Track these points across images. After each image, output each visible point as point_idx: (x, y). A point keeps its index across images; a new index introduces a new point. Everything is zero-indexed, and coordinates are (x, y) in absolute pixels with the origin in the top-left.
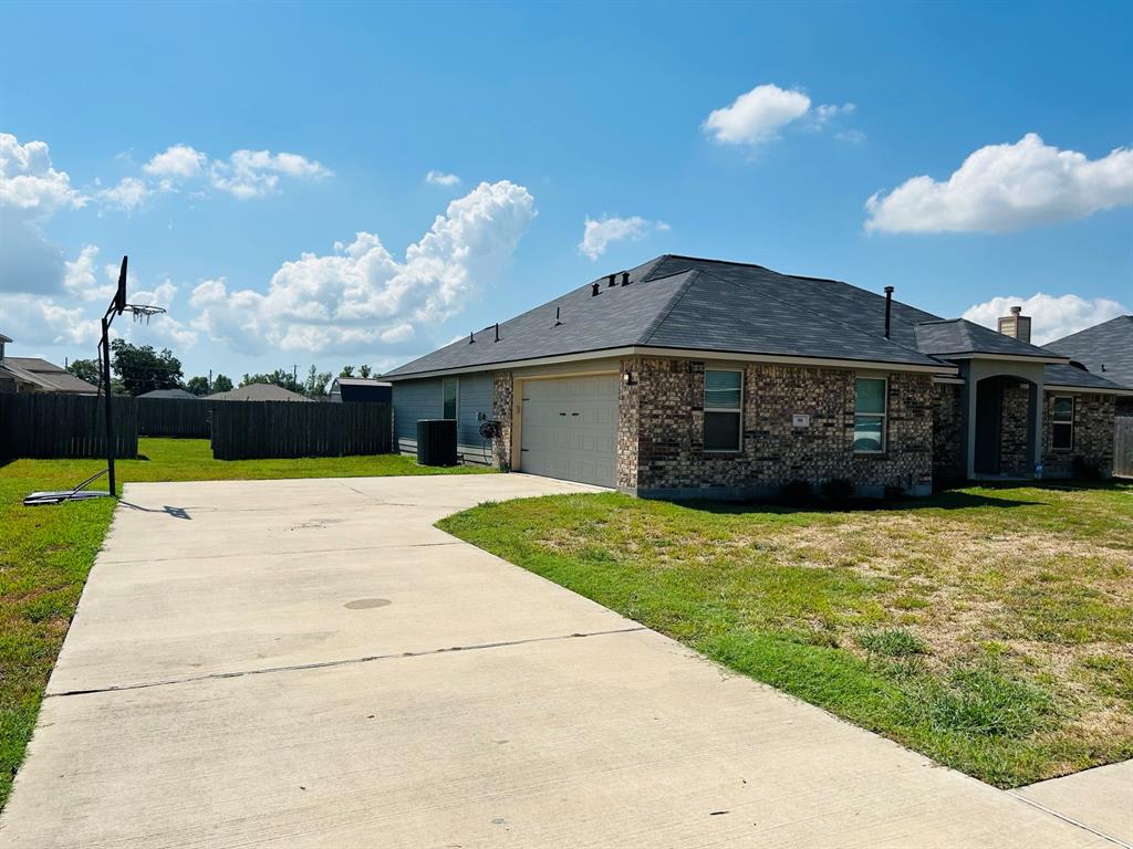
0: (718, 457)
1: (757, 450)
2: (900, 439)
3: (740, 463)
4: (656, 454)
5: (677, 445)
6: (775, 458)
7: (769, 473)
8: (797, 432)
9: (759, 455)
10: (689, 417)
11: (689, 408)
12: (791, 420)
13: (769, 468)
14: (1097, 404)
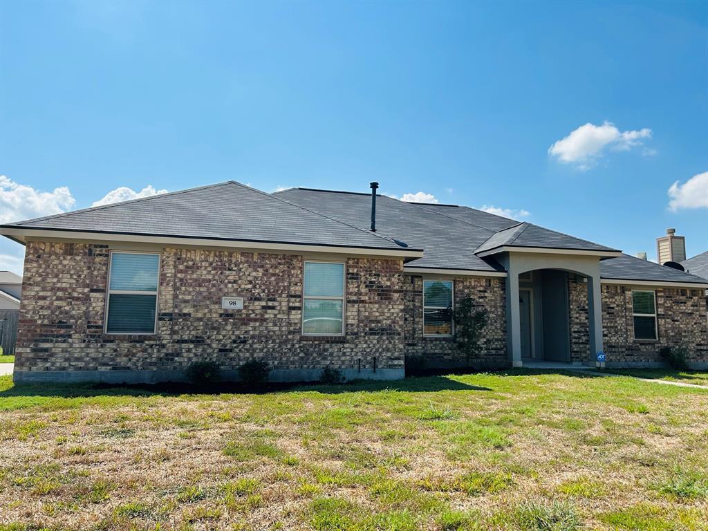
0: (123, 339)
1: (173, 332)
2: (360, 321)
3: (151, 346)
4: (41, 335)
5: (70, 327)
6: (198, 341)
7: (189, 356)
8: (227, 315)
9: (176, 337)
10: (86, 299)
11: (86, 290)
12: (219, 302)
13: (189, 350)
14: (683, 298)
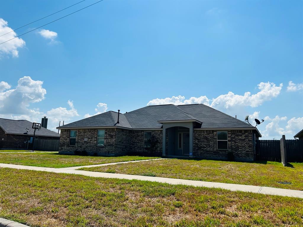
0: (71, 146)
1: (77, 145)
2: (107, 143)
3: (74, 148)
5: (65, 144)
6: (81, 147)
8: (85, 142)
11: (67, 138)
12: (84, 139)
13: (79, 149)
14: (240, 134)
